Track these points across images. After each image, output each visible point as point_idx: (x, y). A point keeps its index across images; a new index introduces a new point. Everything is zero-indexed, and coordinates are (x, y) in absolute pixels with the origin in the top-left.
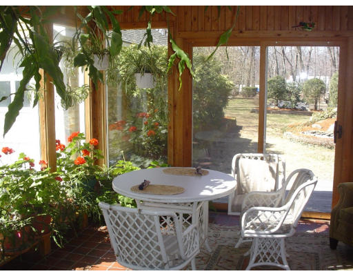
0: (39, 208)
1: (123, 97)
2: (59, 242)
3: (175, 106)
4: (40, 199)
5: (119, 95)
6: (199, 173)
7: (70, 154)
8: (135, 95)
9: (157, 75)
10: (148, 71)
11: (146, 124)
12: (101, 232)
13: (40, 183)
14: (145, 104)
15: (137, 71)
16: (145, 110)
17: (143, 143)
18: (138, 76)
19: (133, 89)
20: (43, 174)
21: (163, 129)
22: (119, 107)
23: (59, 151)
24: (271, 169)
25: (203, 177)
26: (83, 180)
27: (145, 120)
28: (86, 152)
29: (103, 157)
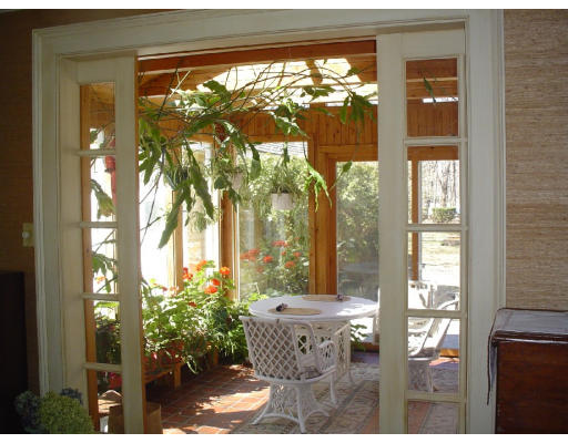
0: (172, 334)
1: (255, 221)
2: (193, 368)
3: (316, 231)
4: (173, 324)
5: (251, 219)
6: (340, 300)
7: (198, 284)
8: (270, 219)
9: (296, 195)
10: (285, 191)
11: (284, 255)
12: (233, 370)
13: (175, 306)
14: (282, 231)
15: (272, 192)
16: (283, 237)
17: (281, 277)
18: (275, 196)
19: (268, 211)
20: (177, 298)
21: (305, 261)
22: (250, 233)
23: (186, 280)
24: (421, 296)
25: (344, 303)
26: (214, 310)
27: (283, 249)
28: (216, 282)
29: (235, 287)
